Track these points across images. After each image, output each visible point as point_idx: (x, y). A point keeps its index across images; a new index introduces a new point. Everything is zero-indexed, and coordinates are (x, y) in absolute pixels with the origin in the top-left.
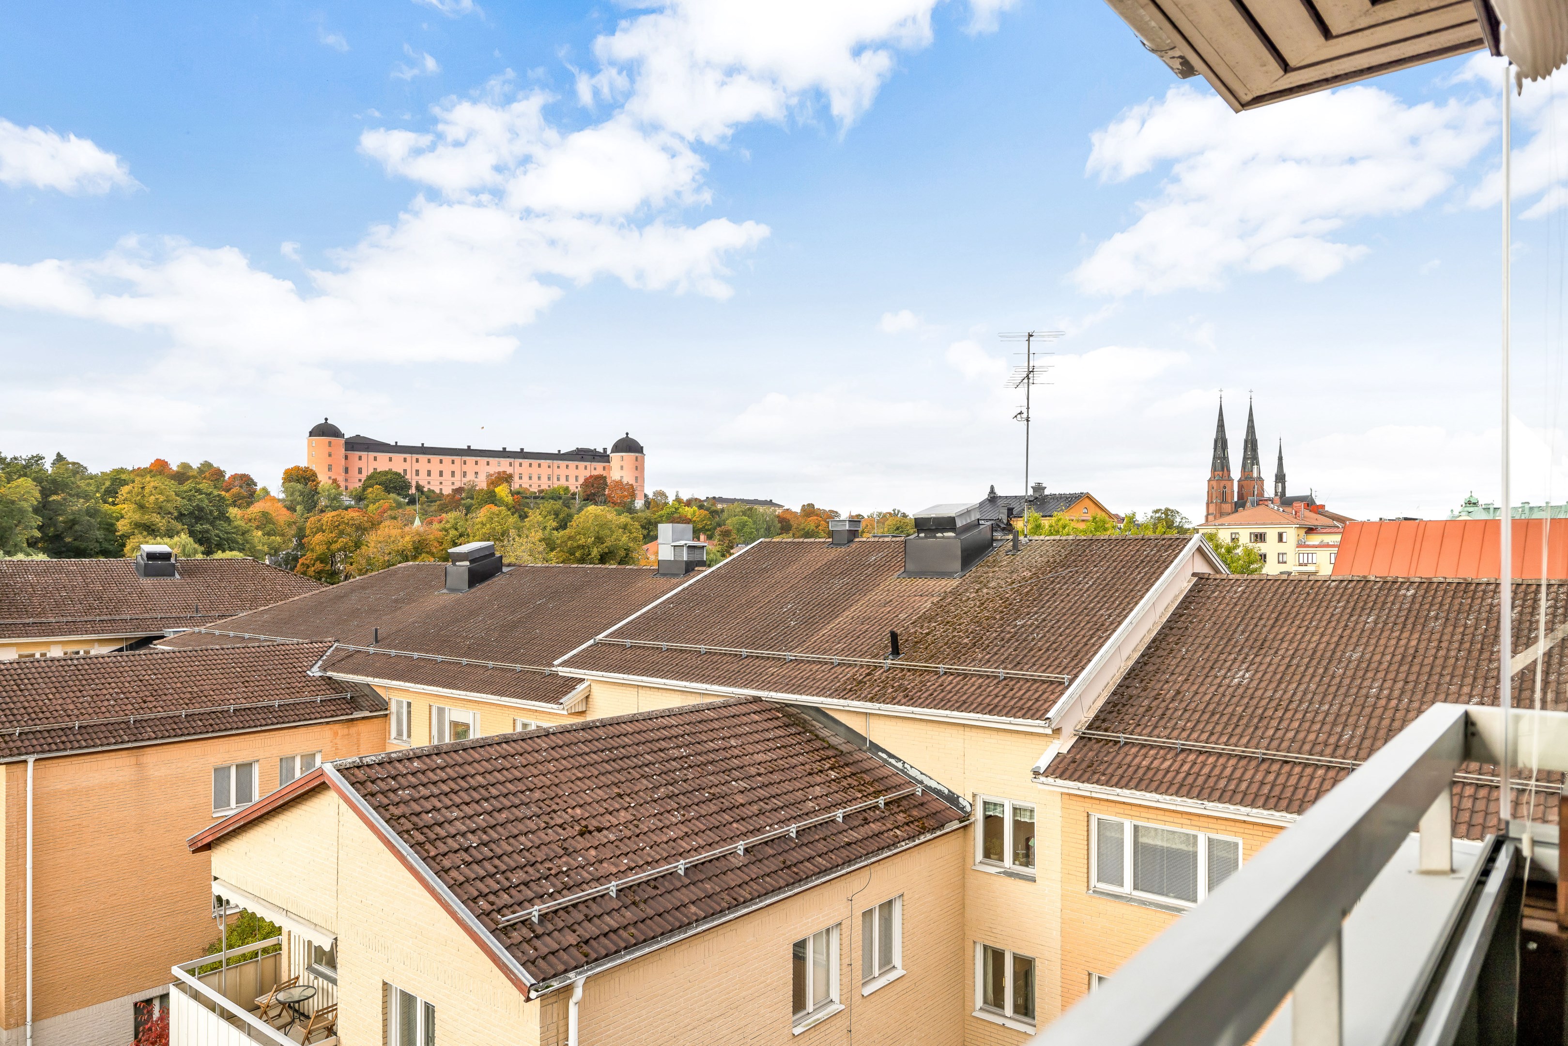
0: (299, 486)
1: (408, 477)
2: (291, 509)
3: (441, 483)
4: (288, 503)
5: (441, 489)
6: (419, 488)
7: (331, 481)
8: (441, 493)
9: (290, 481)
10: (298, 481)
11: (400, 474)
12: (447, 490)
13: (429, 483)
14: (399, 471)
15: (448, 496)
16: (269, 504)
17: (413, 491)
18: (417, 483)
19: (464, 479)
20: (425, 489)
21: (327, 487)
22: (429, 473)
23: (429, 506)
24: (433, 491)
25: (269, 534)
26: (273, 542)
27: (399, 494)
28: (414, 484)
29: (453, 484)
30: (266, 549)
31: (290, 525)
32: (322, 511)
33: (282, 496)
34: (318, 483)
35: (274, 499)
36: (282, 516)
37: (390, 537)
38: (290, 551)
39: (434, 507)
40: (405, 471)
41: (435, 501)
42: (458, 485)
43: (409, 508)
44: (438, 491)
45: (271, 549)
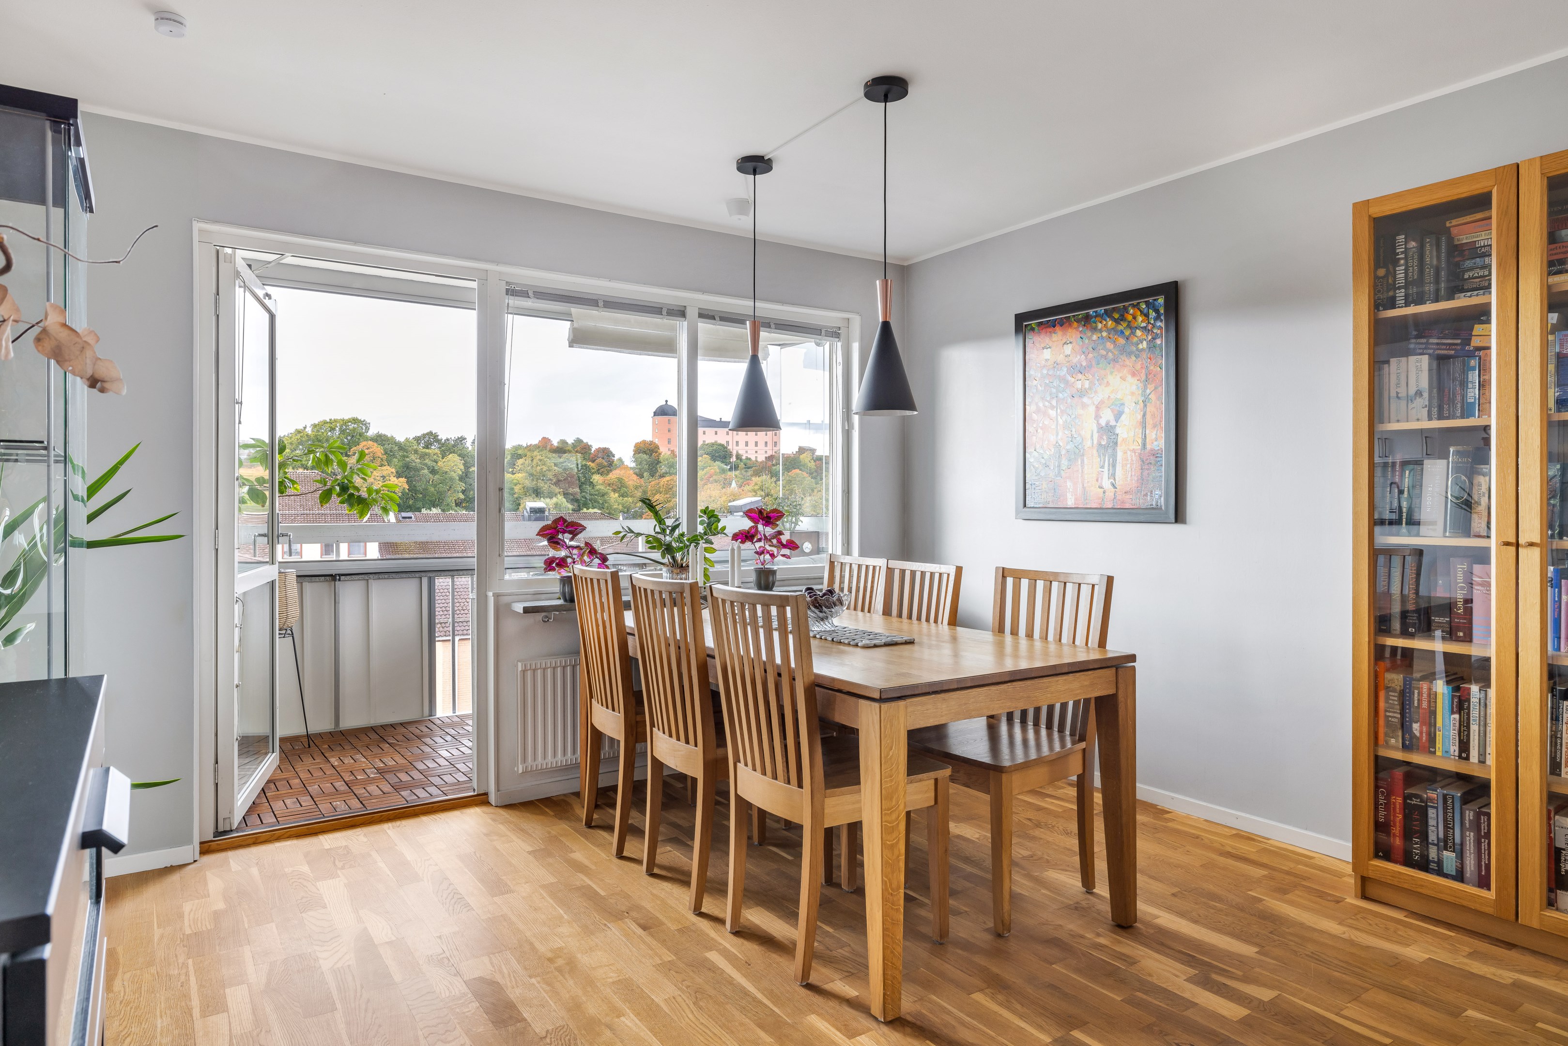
0: (645, 456)
1: (730, 447)
2: (641, 476)
3: (756, 452)
4: (637, 470)
5: (756, 457)
6: (738, 457)
7: (670, 453)
8: (756, 461)
9: (639, 453)
10: (645, 452)
11: (722, 445)
12: (761, 458)
13: (747, 452)
14: (723, 443)
15: (761, 462)
16: (623, 471)
17: (734, 459)
18: (737, 452)
19: (774, 448)
20: (744, 458)
21: (666, 456)
22: (747, 444)
23: (746, 471)
24: (750, 459)
25: (622, 496)
26: (627, 502)
27: (723, 462)
28: (734, 453)
29: (766, 452)
30: (620, 507)
31: (636, 488)
32: (662, 476)
33: (633, 465)
34: (660, 454)
35: (627, 467)
36: (632, 480)
37: (710, 497)
38: (637, 509)
39: (750, 472)
40: (728, 442)
41: (752, 467)
42: (770, 453)
43: (729, 473)
44: (753, 459)
45: (625, 508)
